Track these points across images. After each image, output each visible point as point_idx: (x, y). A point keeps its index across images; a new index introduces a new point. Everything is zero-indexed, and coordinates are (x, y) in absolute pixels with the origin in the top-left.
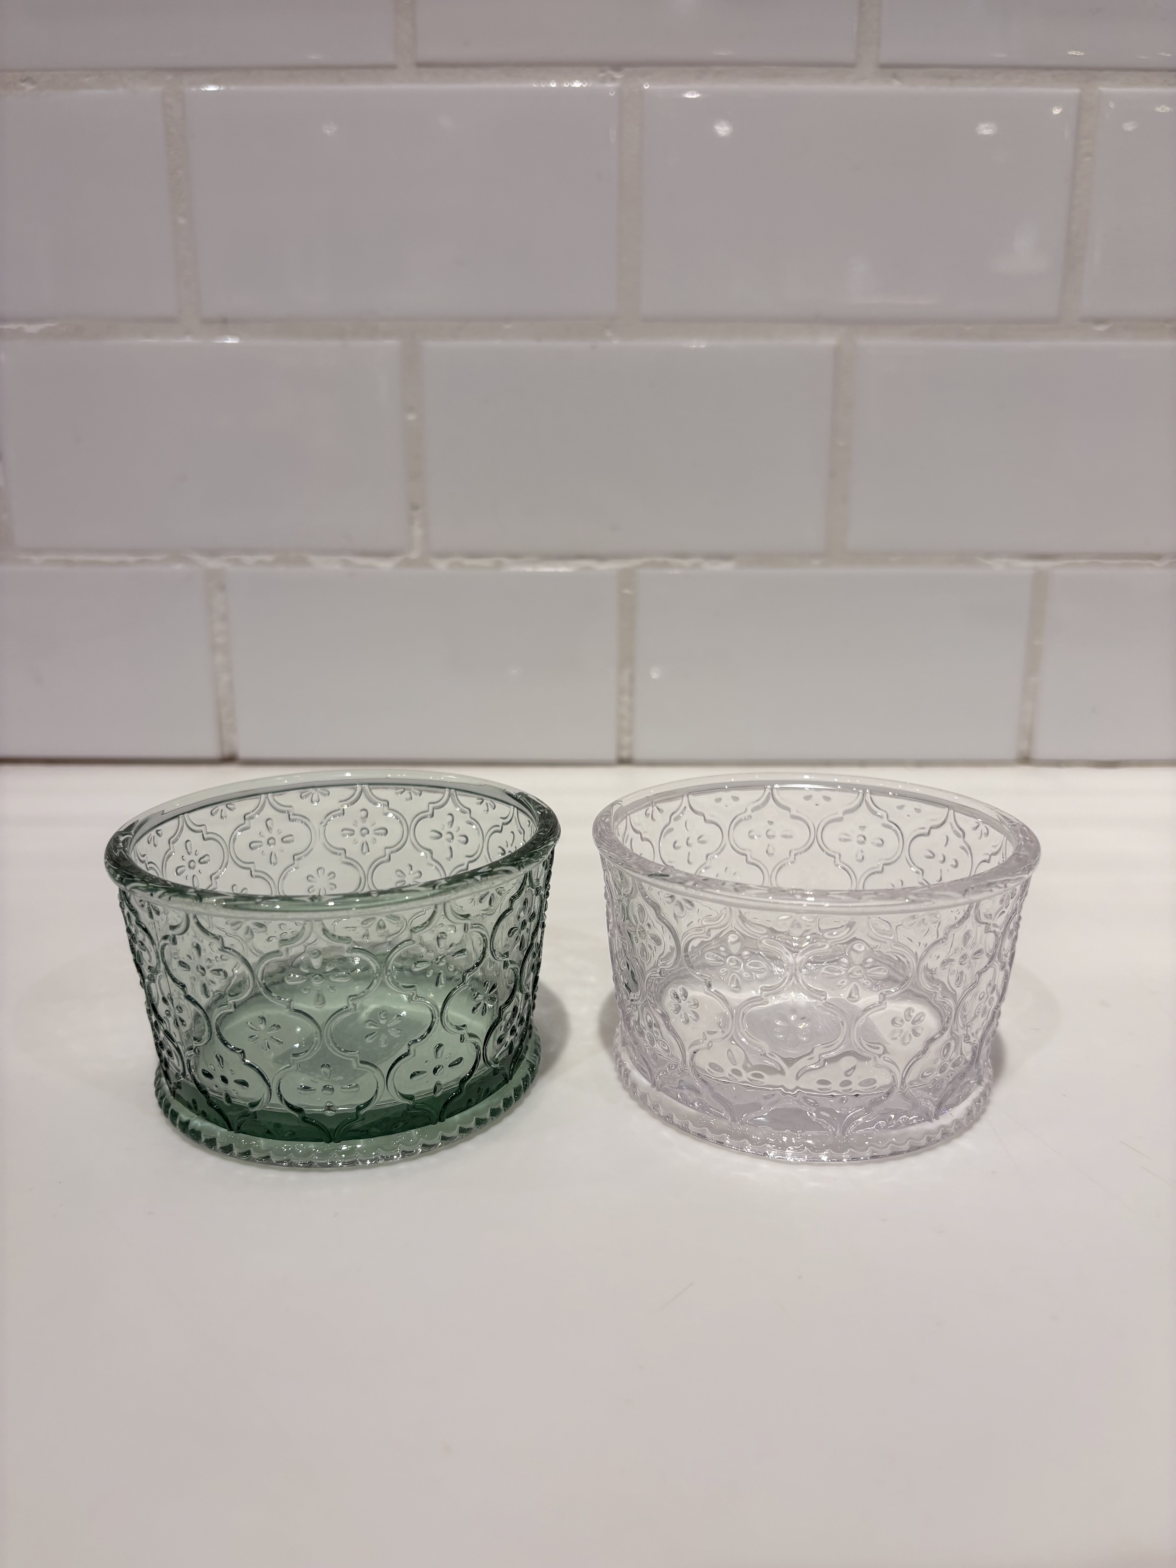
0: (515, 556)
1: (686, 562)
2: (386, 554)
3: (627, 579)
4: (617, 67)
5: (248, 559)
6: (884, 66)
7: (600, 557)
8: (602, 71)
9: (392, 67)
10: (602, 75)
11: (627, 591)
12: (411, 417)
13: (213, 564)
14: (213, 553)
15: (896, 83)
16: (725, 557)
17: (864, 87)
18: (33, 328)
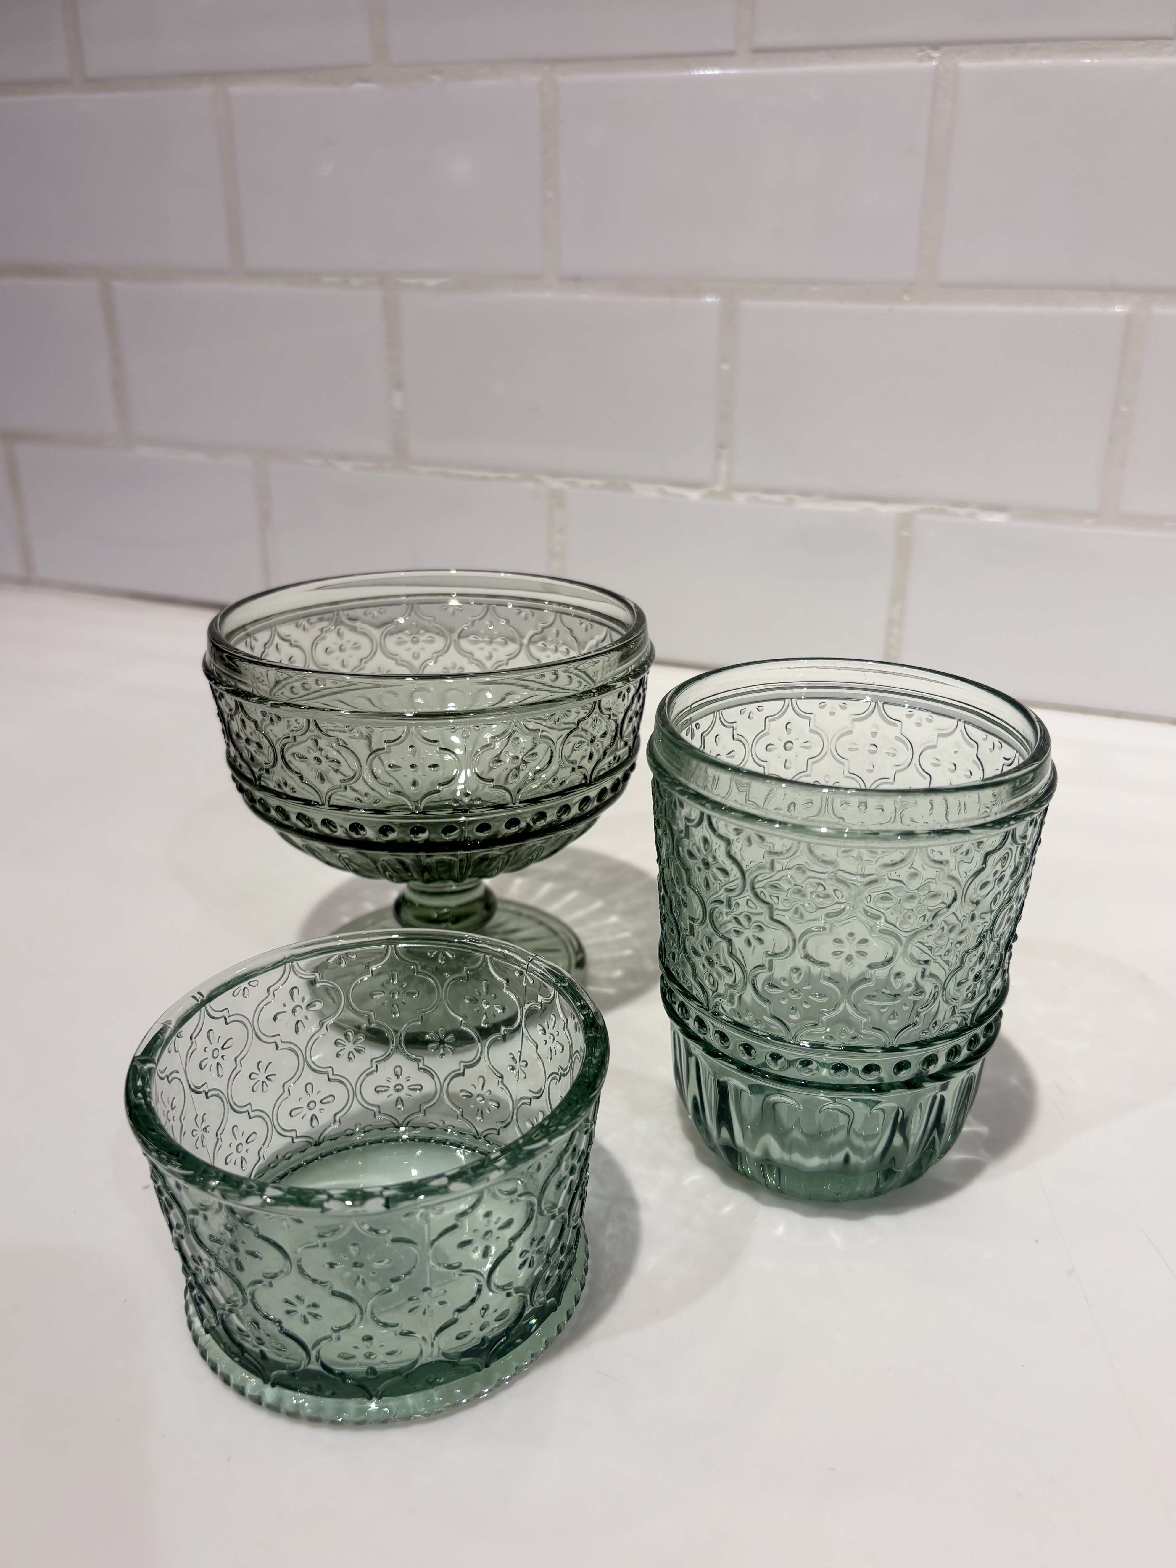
0: (806, 494)
1: (962, 511)
2: (695, 486)
3: (905, 522)
4: (936, 46)
5: (584, 483)
7: (883, 500)
8: (921, 51)
9: (730, 54)
10: (921, 54)
11: (905, 533)
12: (725, 367)
13: (557, 484)
14: (556, 475)
16: (1000, 509)
18: (431, 283)
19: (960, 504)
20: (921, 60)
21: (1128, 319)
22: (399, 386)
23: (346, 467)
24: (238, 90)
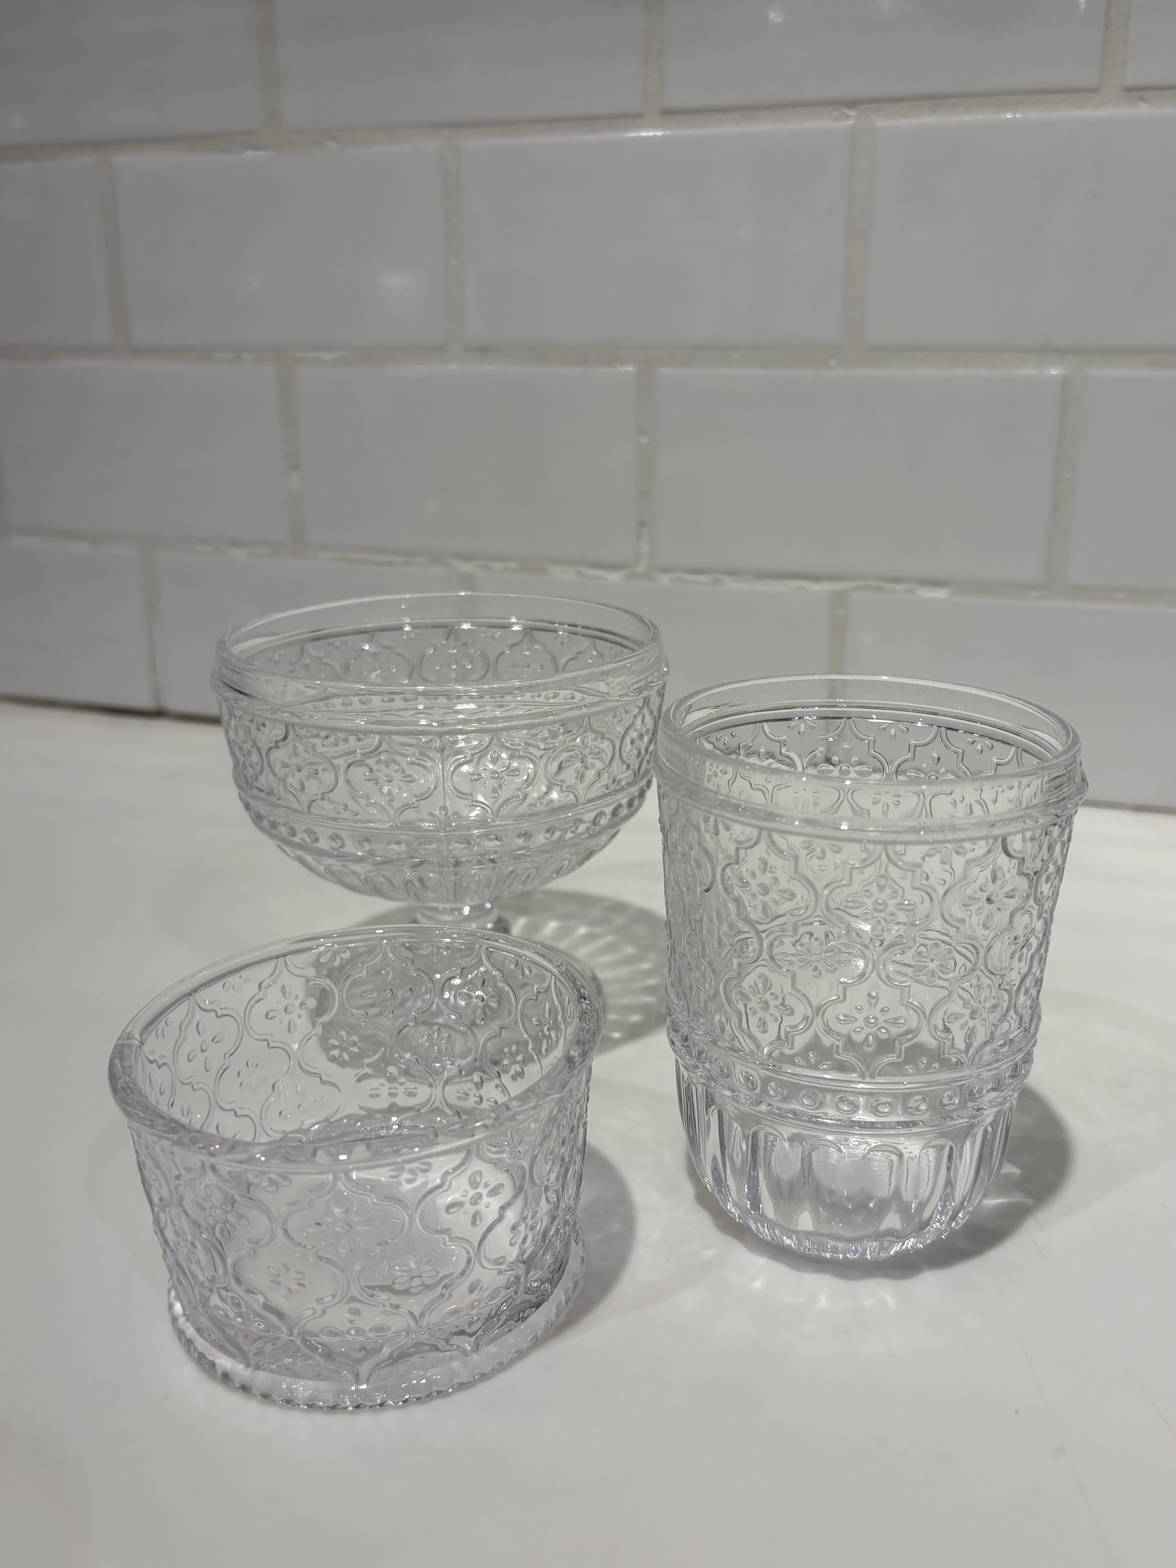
0: (733, 573)
1: (900, 587)
2: (615, 567)
3: (839, 601)
4: (852, 104)
5: (497, 566)
6: (1129, 89)
7: (815, 578)
8: (837, 110)
9: (642, 116)
10: (837, 113)
11: (839, 613)
12: (644, 440)
13: (468, 568)
14: (467, 558)
15: (1143, 105)
16: (939, 584)
17: (1105, 112)
18: (328, 356)
19: (898, 580)
20: (837, 119)
21: (1065, 383)
22: (296, 466)
23: (239, 554)
24: (122, 159)
